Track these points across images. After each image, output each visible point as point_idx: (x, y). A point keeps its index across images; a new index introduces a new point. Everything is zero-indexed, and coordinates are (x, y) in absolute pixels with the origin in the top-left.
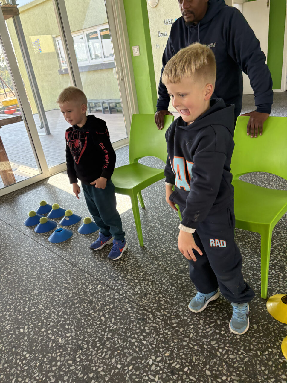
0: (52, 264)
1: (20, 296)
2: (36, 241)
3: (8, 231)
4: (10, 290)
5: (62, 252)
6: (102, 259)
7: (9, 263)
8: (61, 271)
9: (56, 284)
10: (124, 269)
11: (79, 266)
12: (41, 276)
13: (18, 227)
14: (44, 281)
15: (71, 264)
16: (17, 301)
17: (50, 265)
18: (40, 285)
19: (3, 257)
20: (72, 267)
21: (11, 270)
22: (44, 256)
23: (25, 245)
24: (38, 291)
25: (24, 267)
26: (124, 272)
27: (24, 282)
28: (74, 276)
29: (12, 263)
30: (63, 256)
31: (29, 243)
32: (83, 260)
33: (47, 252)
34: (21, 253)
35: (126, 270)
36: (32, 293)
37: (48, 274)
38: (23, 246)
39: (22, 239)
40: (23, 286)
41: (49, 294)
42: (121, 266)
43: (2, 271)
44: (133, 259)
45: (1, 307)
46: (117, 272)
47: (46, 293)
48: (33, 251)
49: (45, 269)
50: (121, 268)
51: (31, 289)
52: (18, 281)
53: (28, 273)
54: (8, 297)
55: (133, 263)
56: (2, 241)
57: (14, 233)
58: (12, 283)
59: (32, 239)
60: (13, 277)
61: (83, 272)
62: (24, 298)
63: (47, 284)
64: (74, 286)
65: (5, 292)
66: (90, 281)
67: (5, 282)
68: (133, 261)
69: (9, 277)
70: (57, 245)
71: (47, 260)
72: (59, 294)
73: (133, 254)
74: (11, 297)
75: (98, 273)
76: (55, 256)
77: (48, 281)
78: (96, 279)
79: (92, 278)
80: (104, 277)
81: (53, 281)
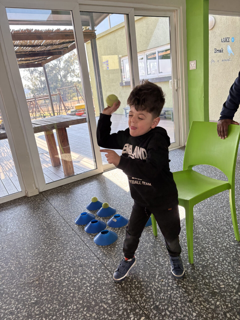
0: (94, 272)
1: (58, 307)
2: (82, 240)
3: (59, 222)
4: (49, 295)
5: (106, 259)
6: (147, 279)
7: (54, 261)
8: (102, 283)
9: (95, 301)
10: (172, 301)
12: (82, 286)
13: (68, 220)
14: (83, 293)
16: (53, 313)
17: (92, 273)
18: (79, 298)
19: (51, 251)
21: (55, 270)
22: (87, 259)
23: (72, 243)
24: (76, 305)
25: (67, 269)
26: (172, 306)
27: (64, 289)
28: (115, 295)
29: (57, 261)
30: (105, 265)
31: (76, 241)
33: (90, 256)
34: (67, 251)
35: (175, 303)
36: (70, 307)
37: (88, 285)
38: (70, 243)
39: (70, 234)
40: (62, 294)
41: (86, 314)
42: (169, 294)
43: (46, 270)
44: (183, 289)
45: (37, 316)
46: (164, 302)
47: (84, 312)
48: (78, 250)
49: (86, 277)
50: (168, 298)
51: (70, 300)
52: (59, 286)
53: (70, 278)
54: (46, 305)
55: (184, 294)
56: (52, 233)
57: (64, 226)
58: (53, 287)
59: (78, 236)
60: (55, 280)
61: (126, 292)
62: (61, 312)
63: (87, 299)
64: (114, 310)
65: (44, 298)
66: (132, 307)
67: (47, 284)
68: (183, 292)
69: (51, 278)
70: (101, 248)
71: (90, 265)
72: (97, 317)
73: (182, 281)
74: (49, 306)
75: (142, 299)
76: (98, 263)
77: (88, 295)
78: (139, 307)
79: (134, 303)
80: (149, 306)
81: (93, 296)
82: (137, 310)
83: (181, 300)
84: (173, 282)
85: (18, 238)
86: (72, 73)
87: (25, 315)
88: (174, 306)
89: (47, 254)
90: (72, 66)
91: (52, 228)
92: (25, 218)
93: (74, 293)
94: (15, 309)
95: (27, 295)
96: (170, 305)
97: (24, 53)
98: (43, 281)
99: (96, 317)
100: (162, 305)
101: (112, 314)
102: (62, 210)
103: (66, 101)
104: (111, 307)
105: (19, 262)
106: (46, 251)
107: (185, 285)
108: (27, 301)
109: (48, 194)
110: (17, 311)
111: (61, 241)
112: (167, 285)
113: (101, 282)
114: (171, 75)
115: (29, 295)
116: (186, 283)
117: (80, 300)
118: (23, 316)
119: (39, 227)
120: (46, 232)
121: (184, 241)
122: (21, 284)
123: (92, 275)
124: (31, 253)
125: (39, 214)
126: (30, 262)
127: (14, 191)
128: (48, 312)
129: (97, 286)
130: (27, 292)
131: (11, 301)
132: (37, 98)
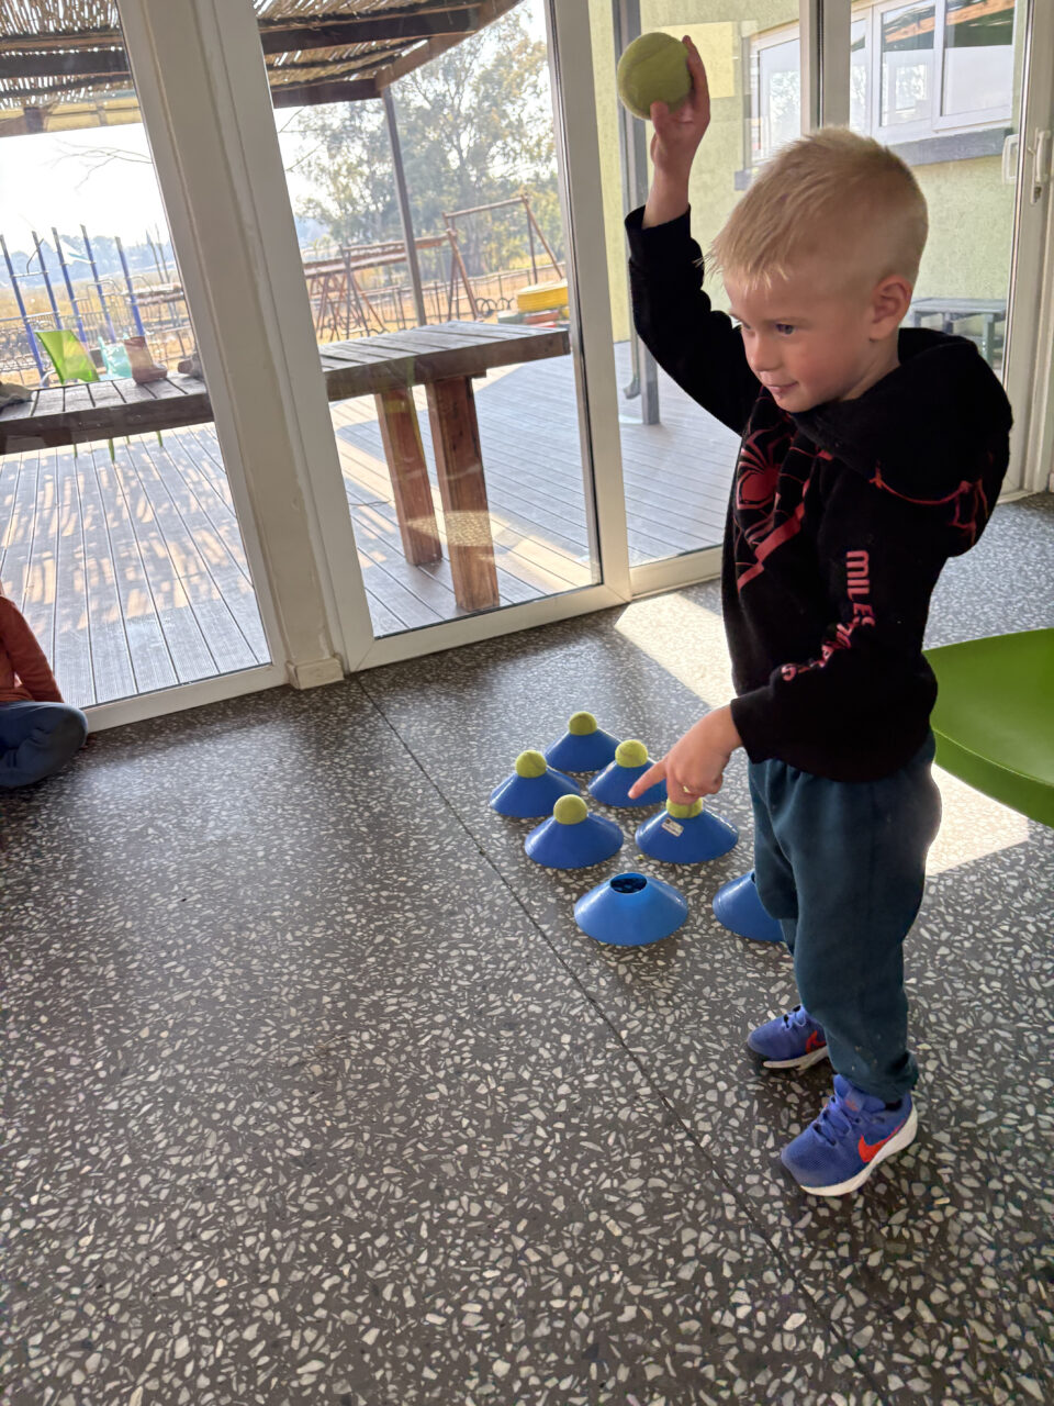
0: (569, 1059)
1: (399, 1193)
2: (522, 905)
3: (425, 814)
4: (366, 1136)
5: (625, 1009)
7: (393, 986)
8: (602, 1119)
9: (569, 1196)
10: (951, 1257)
11: (695, 1124)
12: (511, 1118)
13: (464, 806)
14: (517, 1149)
15: (659, 1096)
16: (379, 1222)
17: (558, 1063)
18: (496, 1169)
19: (379, 939)
20: (659, 1117)
21: (394, 1028)
22: (540, 996)
23: (475, 911)
24: (481, 1201)
25: (447, 1031)
26: (948, 1282)
27: (430, 1119)
28: (661, 1183)
29: (407, 987)
30: (624, 1034)
31: (492, 904)
32: (721, 1095)
33: (556, 983)
34: (450, 948)
36: (452, 1205)
37: (541, 1116)
38: (468, 910)
39: (468, 872)
40: (422, 1138)
41: (524, 1248)
42: (935, 1223)
43: (359, 1019)
44: (1011, 1206)
45: (310, 1224)
46: (908, 1257)
47: (514, 1238)
48: (499, 951)
49: (531, 1079)
50: (930, 1241)
51: (453, 1174)
52: (409, 1099)
53: (459, 1072)
54: (351, 1180)
55: (1013, 1231)
56: (392, 859)
57: (445, 834)
58: (380, 1102)
59: (506, 883)
60: (393, 1071)
61: (716, 1176)
62: (412, 1219)
63: (529, 1179)
64: (655, 1255)
65: (344, 1143)
66: (743, 1254)
67: (357, 1082)
68: (1008, 1220)
69: (378, 1061)
70: (608, 954)
71: (550, 1026)
72: (575, 1271)
73: (1009, 1167)
74: (363, 1183)
75: (794, 1222)
76: (588, 1020)
77: (536, 1161)
78: (780, 1258)
79: (757, 1239)
80: (828, 1265)
81: (558, 1173)
83: (998, 1259)
84: (957, 1161)
85: (248, 864)
86: (509, 140)
87: (259, 1207)
88: (959, 1287)
89: (363, 951)
90: (513, 103)
91: (392, 837)
92: (282, 779)
93: (470, 1142)
94: (219, 1177)
95: (272, 1118)
96: (938, 1276)
97: (300, 26)
98: (340, 1067)
99: (569, 1270)
100: (896, 1268)
101: (646, 1273)
102: (438, 761)
103: (480, 272)
104: (644, 1237)
105: (247, 967)
106: (361, 938)
107: (1024, 1189)
108: (271, 1148)
109: (384, 682)
110: (226, 1184)
111: (430, 899)
112: (924, 1174)
113: (597, 1112)
115: (281, 1122)
116: (1029, 1178)
117: (500, 1178)
118: (252, 1212)
119: (335, 825)
120: (365, 852)
121: (1023, 964)
122: (251, 1069)
123: (560, 1076)
124: (296, 939)
125: (342, 767)
126: (291, 974)
127: (242, 661)
128: (355, 1209)
129: (578, 1128)
130: (274, 1105)
131: (202, 1137)
132: (358, 258)
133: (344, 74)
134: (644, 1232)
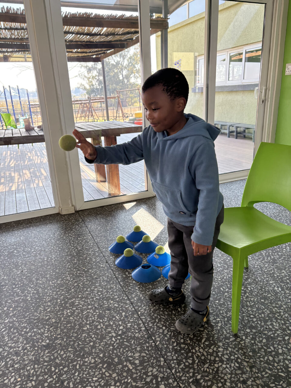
0: (124, 320)
1: (72, 356)
2: (116, 277)
3: (92, 251)
4: (65, 340)
5: (141, 306)
6: (189, 341)
7: (78, 297)
8: (131, 336)
9: (119, 357)
11: (155, 338)
12: (106, 335)
13: (103, 249)
14: (106, 344)
15: (147, 330)
16: (65, 364)
17: (121, 320)
18: (100, 350)
19: (76, 284)
20: (146, 336)
21: (77, 309)
22: (118, 302)
23: (103, 278)
24: (94, 358)
25: (91, 311)
26: (217, 383)
27: (84, 335)
28: (145, 355)
29: (82, 298)
30: (139, 313)
32: (164, 330)
33: (123, 298)
34: (95, 288)
36: (87, 360)
37: (114, 335)
38: (101, 278)
39: (102, 267)
40: (80, 340)
41: (105, 372)
42: (216, 367)
43: (67, 306)
45: (46, 364)
46: (207, 376)
47: (102, 369)
48: (108, 289)
49: (113, 324)
50: (214, 372)
51: (88, 351)
52: (78, 329)
53: (93, 322)
54: (59, 352)
55: (236, 370)
56: (82, 263)
57: (97, 256)
58: (71, 329)
59: (112, 271)
60: (75, 321)
61: (159, 353)
62: (75, 363)
63: (109, 353)
64: (140, 375)
65: (58, 342)
66: (164, 375)
67: (64, 324)
68: (235, 367)
69: (71, 318)
70: (137, 291)
71: (120, 310)
72: (118, 379)
74: (62, 353)
75: (179, 366)
76: (130, 309)
77: (111, 347)
78: (174, 376)
79: (168, 371)
80: (186, 378)
81: (117, 351)
82: (171, 381)
83: (231, 377)
84: (223, 351)
85: (42, 262)
87: (32, 358)
88: (220, 385)
89: (71, 288)
91: (83, 257)
92: (54, 239)
93: (94, 342)
94: (22, 350)
95: (39, 334)
96: (215, 381)
97: (80, 43)
98: (60, 320)
100: (204, 379)
101: (137, 379)
102: (98, 236)
103: (126, 106)
104: (138, 369)
105: (38, 290)
106: (71, 284)
107: (240, 359)
108: (37, 342)
109: (86, 214)
110: (23, 352)
111: (91, 274)
112: (215, 355)
113: (130, 334)
114: (258, 83)
115: (41, 335)
117: (101, 352)
118: (30, 360)
119: (67, 252)
120: (74, 260)
122: (35, 320)
123: (121, 324)
124: (52, 283)
125: (71, 236)
126: (50, 293)
127: (47, 206)
128: (59, 360)
129: (124, 339)
130: (40, 330)
131: (18, 338)
132: (93, 100)
133: (91, 55)
134: (139, 368)
